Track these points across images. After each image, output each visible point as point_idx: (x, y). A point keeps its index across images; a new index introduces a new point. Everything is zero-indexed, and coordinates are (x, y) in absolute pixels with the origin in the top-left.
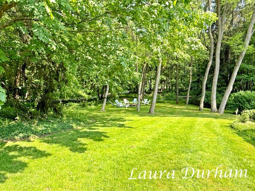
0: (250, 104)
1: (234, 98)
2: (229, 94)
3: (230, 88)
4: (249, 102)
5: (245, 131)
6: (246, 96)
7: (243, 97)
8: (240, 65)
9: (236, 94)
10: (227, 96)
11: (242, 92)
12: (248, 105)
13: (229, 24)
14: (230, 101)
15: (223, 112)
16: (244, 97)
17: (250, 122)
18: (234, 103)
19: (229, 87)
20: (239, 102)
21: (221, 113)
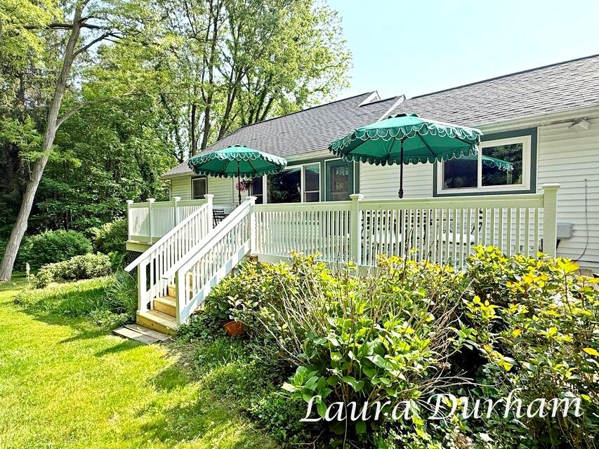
0: (65, 253)
1: (33, 244)
2: (21, 238)
3: (23, 225)
4: (63, 250)
5: (41, 302)
6: (57, 238)
7: (51, 243)
8: (39, 180)
9: (38, 237)
10: (15, 243)
11: (50, 233)
12: (63, 255)
13: (15, 96)
14: (25, 251)
15: (10, 277)
16: (54, 241)
17: (55, 285)
18: (35, 256)
19: (18, 224)
20: (46, 251)
21: (6, 280)
